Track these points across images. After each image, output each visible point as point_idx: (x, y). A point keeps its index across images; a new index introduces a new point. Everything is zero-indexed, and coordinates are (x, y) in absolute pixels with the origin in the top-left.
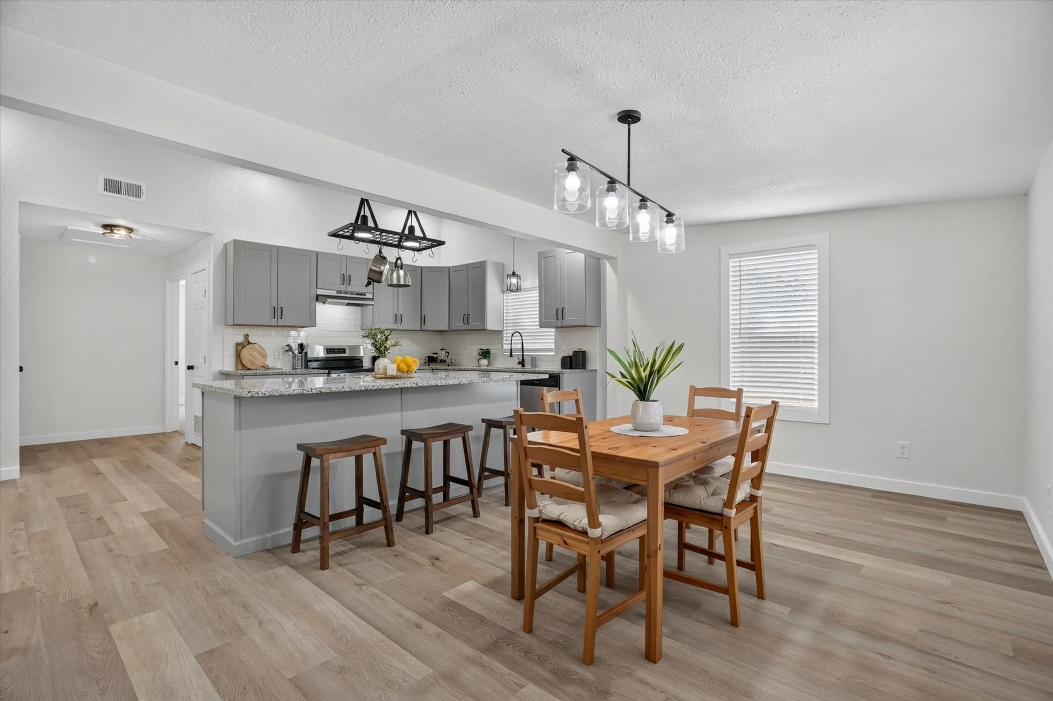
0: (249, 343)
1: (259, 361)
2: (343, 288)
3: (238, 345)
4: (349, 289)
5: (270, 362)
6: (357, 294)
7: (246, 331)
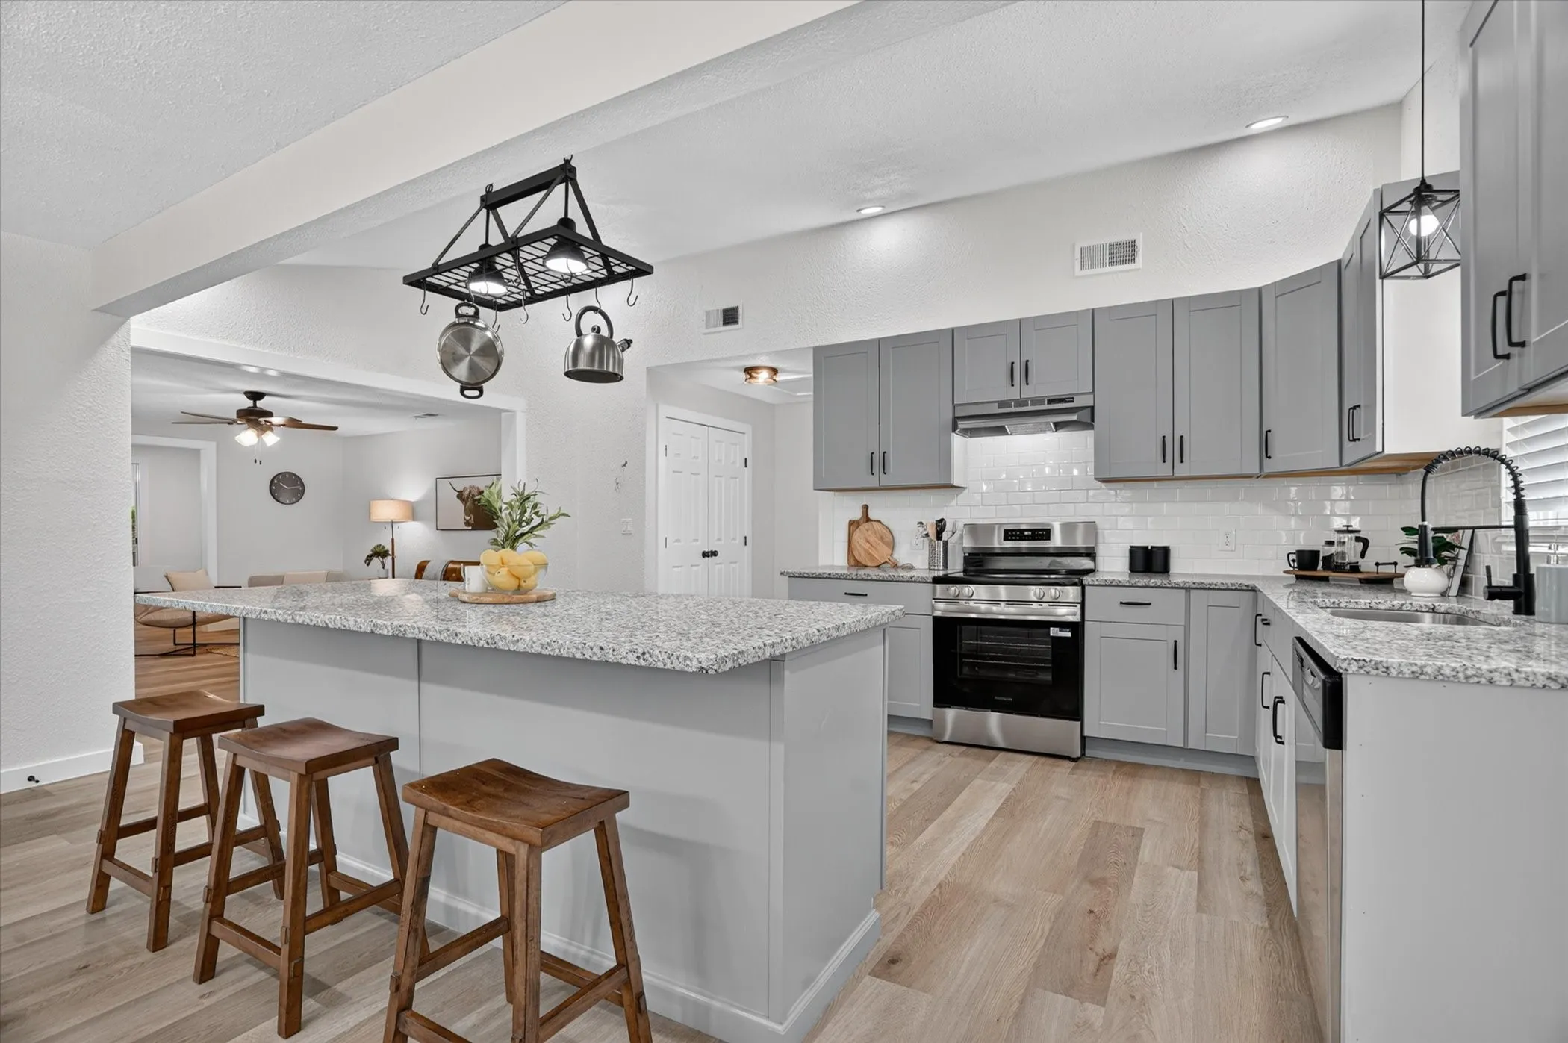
0: (868, 520)
1: (881, 553)
2: (1013, 394)
3: (852, 523)
4: (1028, 393)
5: (902, 555)
6: (1050, 402)
7: (865, 498)
